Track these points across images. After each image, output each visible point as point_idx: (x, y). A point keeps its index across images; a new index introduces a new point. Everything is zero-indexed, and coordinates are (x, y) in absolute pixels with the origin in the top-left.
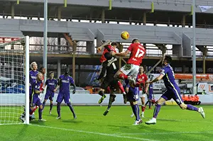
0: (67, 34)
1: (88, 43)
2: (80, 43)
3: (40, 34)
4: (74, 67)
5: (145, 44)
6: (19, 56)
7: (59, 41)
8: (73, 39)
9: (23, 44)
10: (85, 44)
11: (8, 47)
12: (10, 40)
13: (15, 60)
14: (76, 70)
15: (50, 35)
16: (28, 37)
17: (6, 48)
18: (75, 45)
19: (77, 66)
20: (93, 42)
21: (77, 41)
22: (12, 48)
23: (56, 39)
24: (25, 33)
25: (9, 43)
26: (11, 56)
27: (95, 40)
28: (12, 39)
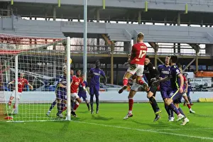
0: (106, 35)
1: (125, 43)
2: (118, 44)
3: (80, 35)
4: (112, 66)
5: (179, 44)
6: (61, 56)
7: (98, 41)
8: (111, 40)
9: (65, 44)
10: (122, 44)
11: (51, 48)
12: (52, 41)
13: (57, 60)
14: (114, 69)
15: (90, 36)
16: (69, 38)
17: (48, 49)
18: (113, 46)
19: (115, 65)
20: (130, 42)
21: (115, 42)
22: (54, 48)
23: (96, 40)
24: (67, 35)
25: (51, 44)
26: (53, 56)
27: (132, 41)
28: (54, 40)
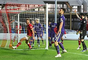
0: (67, 2)
1: (78, 7)
2: (74, 7)
3: (53, 3)
4: (71, 20)
6: (43, 14)
7: (63, 6)
8: (70, 5)
9: (45, 8)
10: (77, 7)
11: (37, 10)
12: (37, 6)
13: (41, 17)
14: (72, 21)
15: (58, 3)
16: (47, 4)
17: (35, 10)
18: (71, 8)
19: (73, 19)
20: (81, 6)
21: (73, 6)
22: (39, 10)
23: (62, 5)
24: (46, 2)
25: (37, 8)
26: (39, 14)
27: (82, 5)
28: (39, 5)
